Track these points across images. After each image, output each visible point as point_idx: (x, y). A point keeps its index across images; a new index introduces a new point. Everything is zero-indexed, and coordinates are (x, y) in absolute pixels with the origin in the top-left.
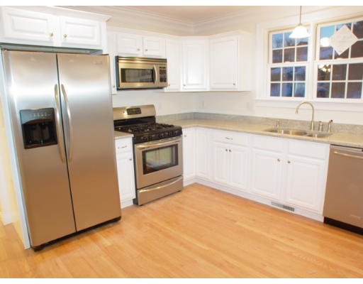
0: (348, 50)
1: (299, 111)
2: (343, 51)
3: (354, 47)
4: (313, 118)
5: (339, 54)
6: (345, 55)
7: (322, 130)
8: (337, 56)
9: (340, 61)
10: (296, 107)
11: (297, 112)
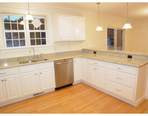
0: (39, 27)
1: (31, 51)
2: (38, 27)
3: (41, 26)
4: (34, 54)
5: (37, 28)
6: (38, 29)
7: (39, 58)
8: (36, 29)
9: (37, 31)
10: (29, 50)
11: (30, 52)
